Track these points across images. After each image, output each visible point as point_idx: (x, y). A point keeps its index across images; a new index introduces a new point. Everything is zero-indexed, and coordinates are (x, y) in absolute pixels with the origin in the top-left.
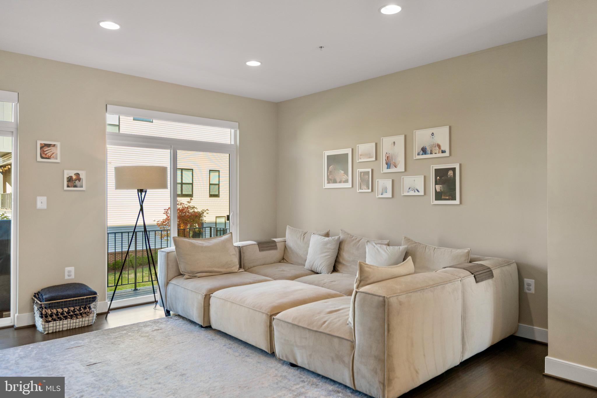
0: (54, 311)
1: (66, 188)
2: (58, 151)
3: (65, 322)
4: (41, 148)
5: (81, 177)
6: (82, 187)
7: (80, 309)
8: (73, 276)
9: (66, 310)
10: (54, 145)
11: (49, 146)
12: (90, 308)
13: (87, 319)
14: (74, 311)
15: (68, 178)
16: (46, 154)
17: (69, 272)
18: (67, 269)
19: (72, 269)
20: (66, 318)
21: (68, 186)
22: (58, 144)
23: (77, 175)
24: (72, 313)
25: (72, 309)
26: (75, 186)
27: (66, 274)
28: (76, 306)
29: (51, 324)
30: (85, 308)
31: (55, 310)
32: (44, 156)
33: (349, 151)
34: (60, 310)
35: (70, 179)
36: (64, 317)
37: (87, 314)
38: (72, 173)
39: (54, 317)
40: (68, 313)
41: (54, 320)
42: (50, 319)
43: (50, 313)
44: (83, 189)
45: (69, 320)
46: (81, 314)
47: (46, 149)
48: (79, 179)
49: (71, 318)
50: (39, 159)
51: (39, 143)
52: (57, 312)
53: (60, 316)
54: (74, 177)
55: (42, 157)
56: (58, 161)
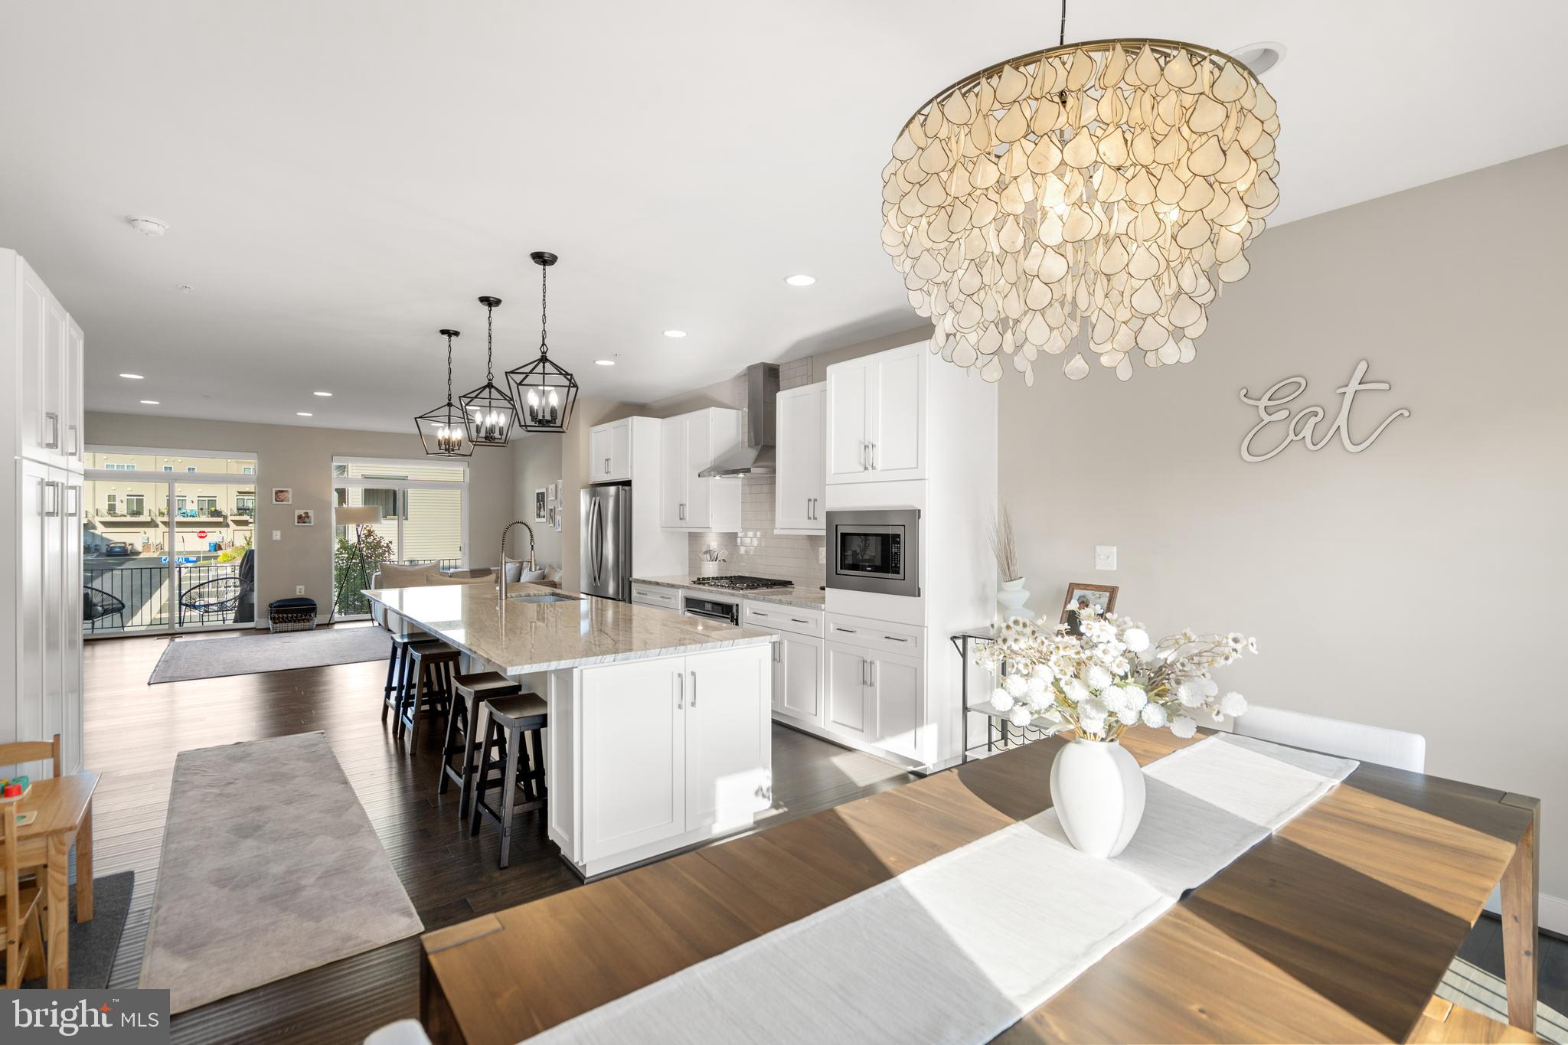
0: (281, 616)
1: (296, 524)
2: (290, 495)
3: (290, 624)
4: (276, 493)
5: (310, 515)
6: (310, 523)
7: (301, 616)
8: (303, 593)
9: (290, 615)
10: (286, 491)
11: (282, 491)
12: (310, 616)
13: (307, 624)
15: (298, 516)
16: (280, 498)
17: (300, 589)
18: (298, 587)
19: (302, 587)
20: (290, 622)
21: (298, 522)
22: (290, 490)
23: (307, 513)
24: (295, 617)
25: (298, 615)
26: (305, 522)
27: (298, 590)
28: (300, 613)
29: (278, 625)
30: (306, 616)
32: (278, 499)
33: (544, 490)
34: (285, 615)
35: (300, 517)
36: (289, 620)
37: (308, 620)
38: (302, 512)
39: (281, 620)
40: (292, 618)
41: (281, 622)
42: (278, 621)
43: (278, 617)
45: (293, 623)
46: (303, 620)
47: (280, 494)
48: (307, 517)
49: (294, 621)
51: (274, 490)
52: (283, 617)
53: (285, 619)
54: (304, 515)
55: (277, 501)
56: (290, 503)
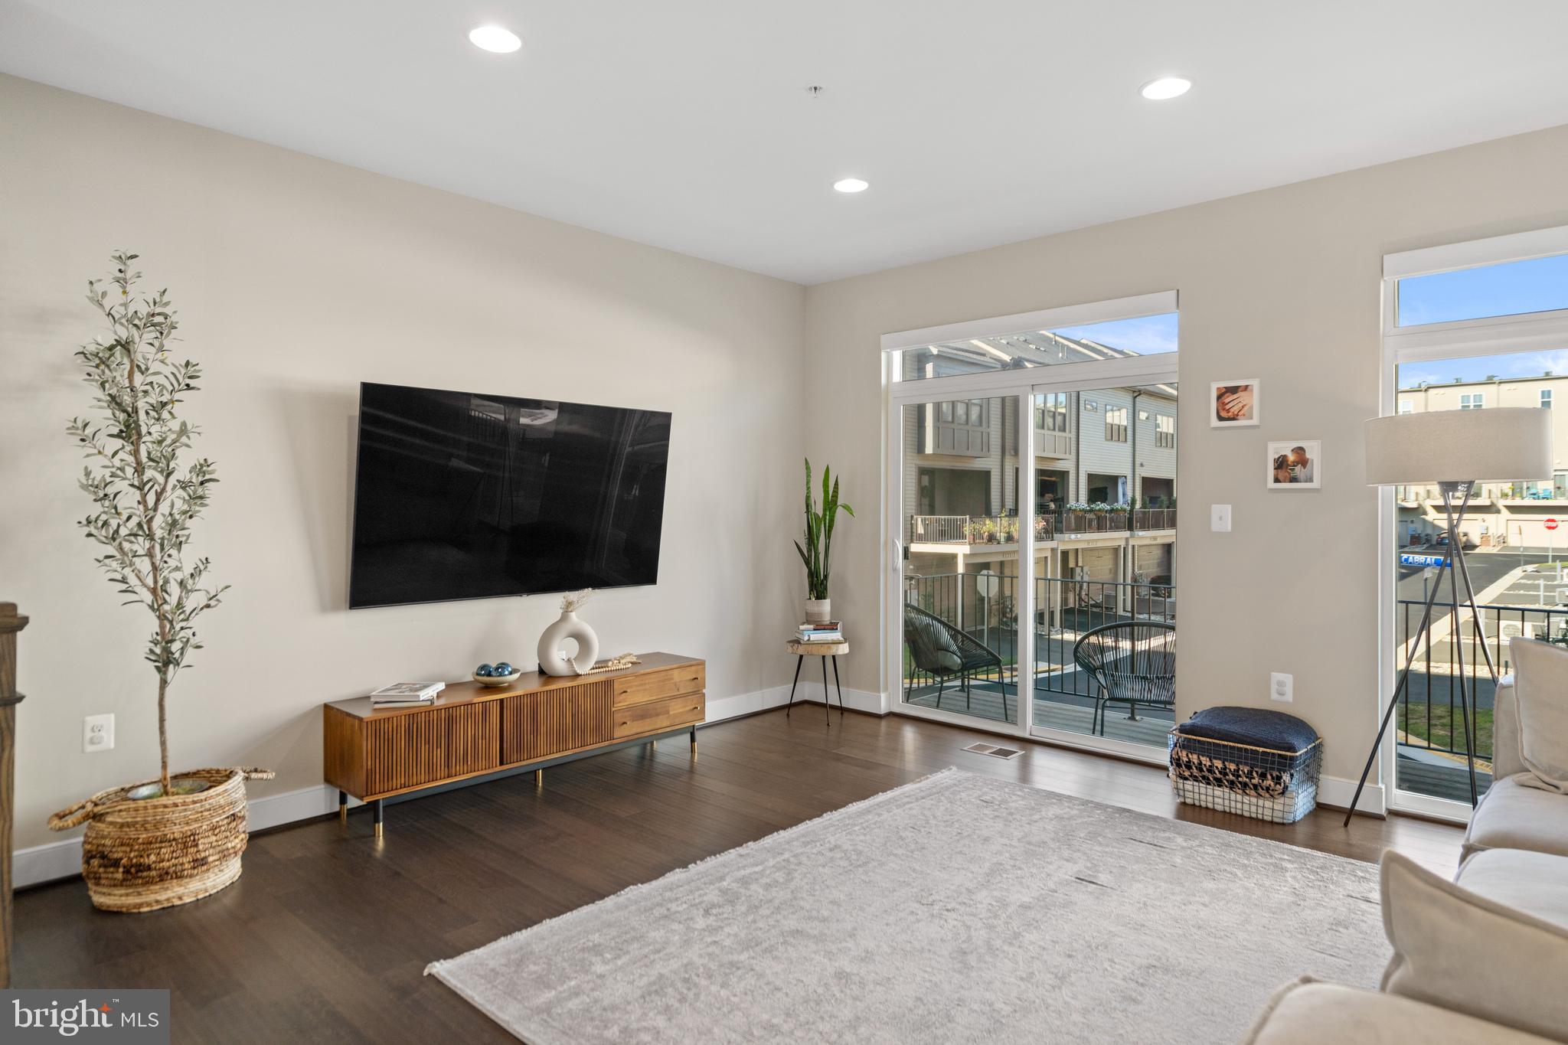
0: (1194, 758)
1: (1271, 484)
2: (1254, 400)
3: (1218, 792)
4: (1219, 397)
5: (1308, 455)
6: (1310, 480)
7: (1250, 775)
8: (1289, 697)
9: (1218, 764)
10: (1247, 386)
11: (1234, 390)
12: (1278, 780)
13: (1268, 804)
14: (1236, 774)
15: (1276, 461)
16: (1228, 411)
17: (1281, 684)
18: (1277, 676)
19: (1288, 679)
20: (1219, 783)
21: (1277, 480)
22: (1255, 383)
23: (1299, 451)
24: (1231, 777)
25: (1233, 767)
26: (1294, 480)
27: (1274, 687)
28: (1241, 763)
30: (1263, 776)
31: (1195, 756)
32: (1223, 414)
34: (1205, 761)
35: (1281, 463)
36: (1215, 779)
37: (1271, 793)
38: (1286, 449)
39: (1195, 771)
41: (1196, 779)
42: (1187, 774)
43: (1185, 759)
44: (1315, 484)
45: (1227, 790)
46: (1256, 787)
47: (1228, 398)
48: (1303, 461)
49: (1231, 789)
50: (1215, 422)
51: (1214, 386)
52: (1200, 763)
53: (1206, 773)
54: (1291, 458)
55: (1221, 418)
56: (1255, 421)
